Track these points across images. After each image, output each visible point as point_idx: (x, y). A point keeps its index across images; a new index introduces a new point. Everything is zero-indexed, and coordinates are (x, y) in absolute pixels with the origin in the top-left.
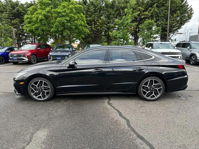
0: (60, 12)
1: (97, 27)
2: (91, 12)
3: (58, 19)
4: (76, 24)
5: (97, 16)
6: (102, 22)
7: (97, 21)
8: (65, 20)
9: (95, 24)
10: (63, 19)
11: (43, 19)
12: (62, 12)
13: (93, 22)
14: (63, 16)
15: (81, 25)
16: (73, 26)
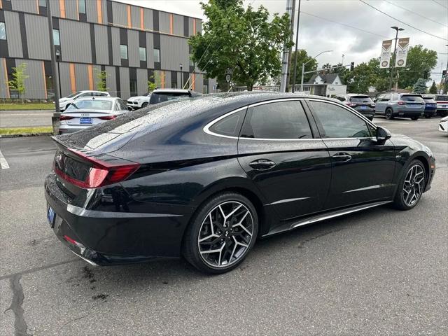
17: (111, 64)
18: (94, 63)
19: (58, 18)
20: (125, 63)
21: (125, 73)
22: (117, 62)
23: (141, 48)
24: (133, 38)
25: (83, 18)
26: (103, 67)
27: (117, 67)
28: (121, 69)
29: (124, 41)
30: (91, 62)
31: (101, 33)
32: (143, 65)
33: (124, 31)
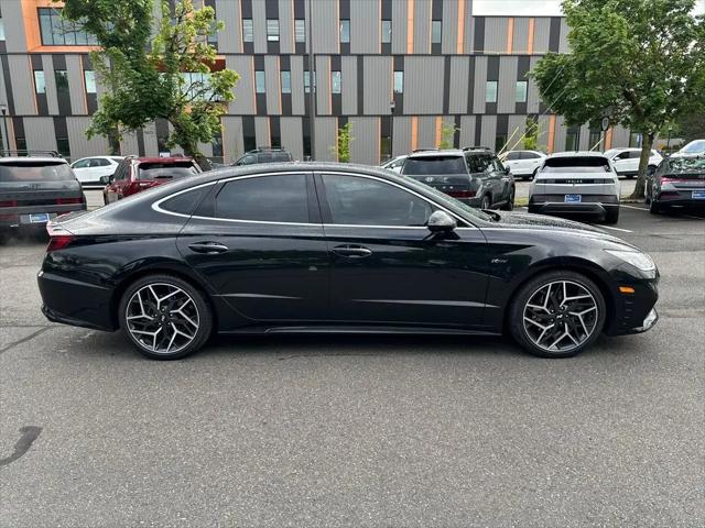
17: (470, 112)
18: (446, 113)
19: (403, 56)
20: (491, 109)
21: (490, 124)
22: (479, 108)
23: (518, 83)
24: (508, 68)
25: (436, 49)
26: (458, 117)
27: (479, 116)
28: (484, 118)
29: (493, 75)
30: (441, 112)
31: (460, 68)
32: (521, 109)
33: (494, 60)
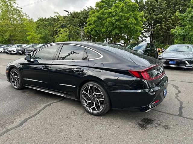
0: (110, 13)
1: (168, 24)
2: (163, 8)
3: (109, 19)
4: (126, 22)
5: (170, 13)
6: (175, 18)
7: (169, 17)
8: (114, 19)
9: (166, 21)
10: (112, 19)
11: (96, 21)
12: (113, 12)
13: (164, 20)
14: (113, 16)
15: (132, 23)
16: (122, 25)
